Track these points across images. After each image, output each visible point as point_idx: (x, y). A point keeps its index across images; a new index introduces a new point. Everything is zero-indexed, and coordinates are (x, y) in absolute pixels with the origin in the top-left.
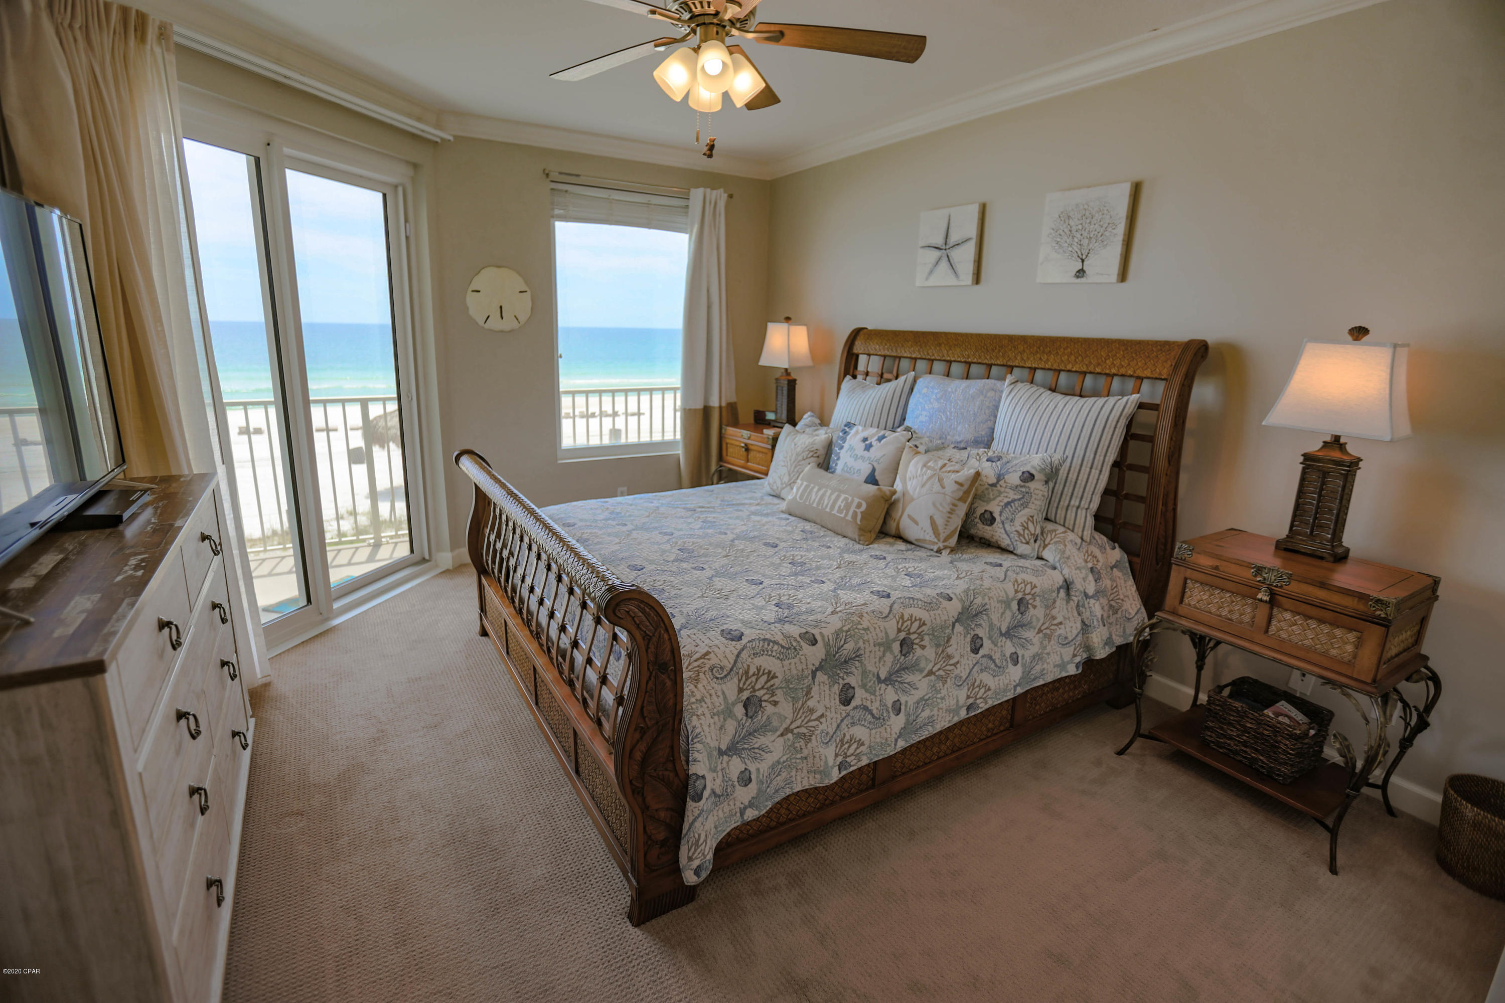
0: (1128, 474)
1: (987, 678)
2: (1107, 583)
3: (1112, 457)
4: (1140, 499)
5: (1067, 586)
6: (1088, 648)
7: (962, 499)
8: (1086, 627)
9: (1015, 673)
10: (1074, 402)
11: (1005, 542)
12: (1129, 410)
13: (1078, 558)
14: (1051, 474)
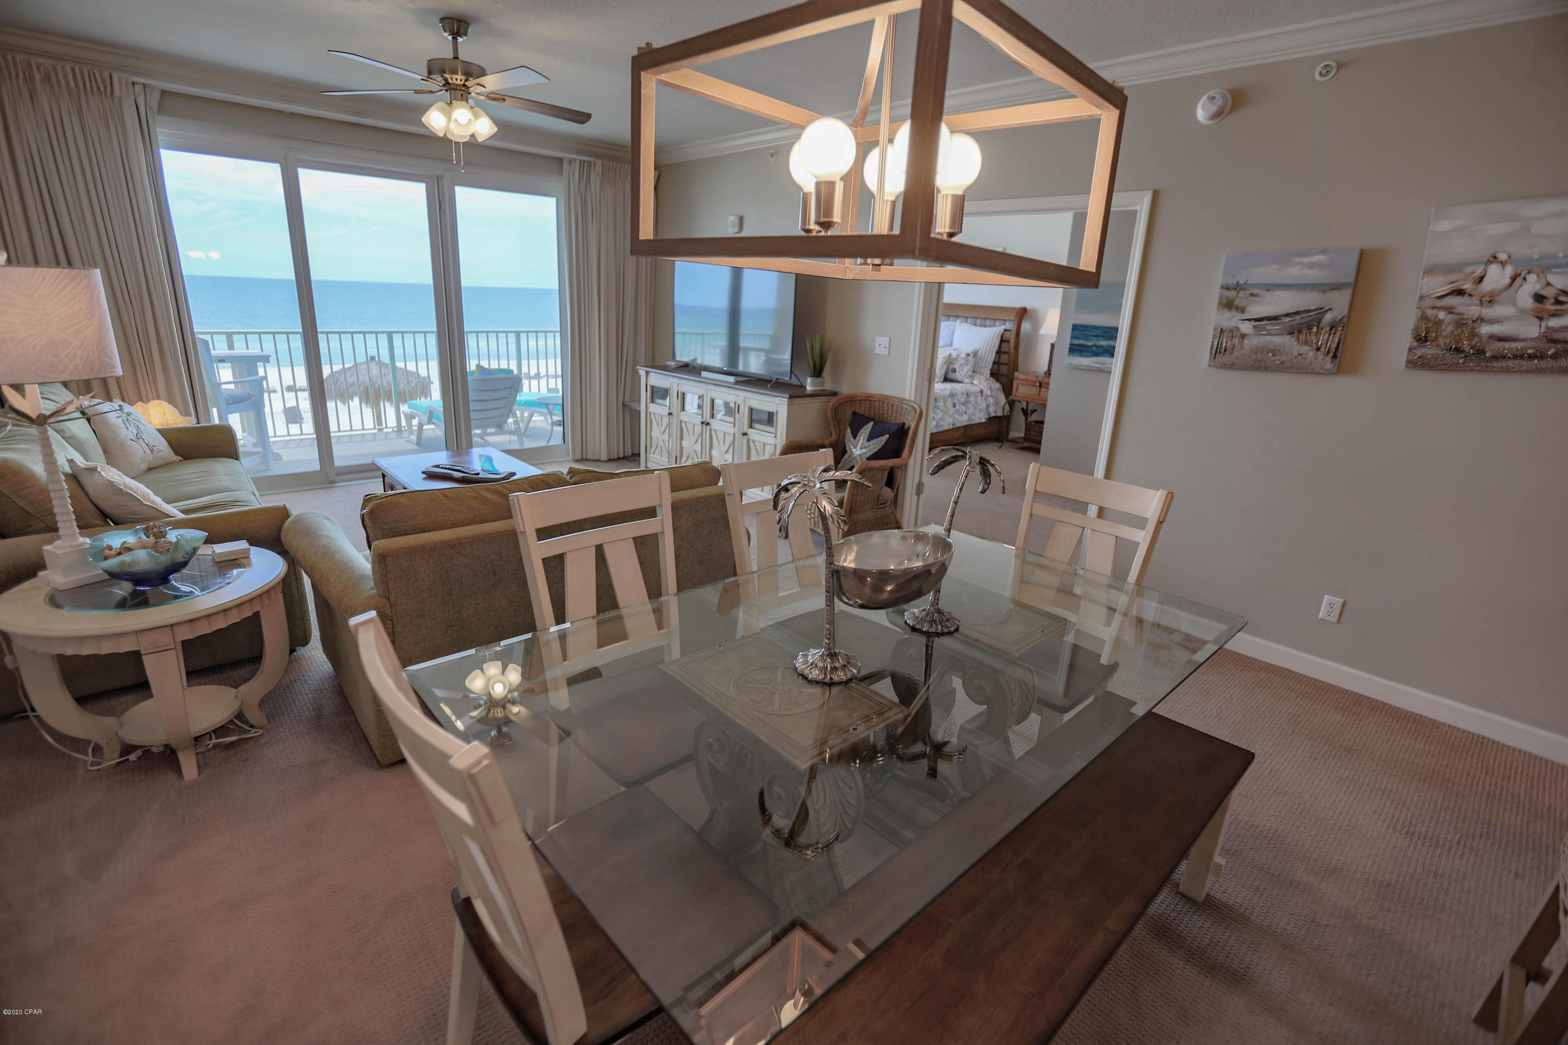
0: (1002, 355)
1: (957, 416)
2: (994, 394)
3: (996, 349)
4: (1006, 364)
5: (982, 392)
6: (989, 414)
7: (945, 363)
8: (988, 406)
9: (966, 417)
10: (983, 329)
11: (960, 378)
12: (1002, 331)
13: (985, 384)
14: (975, 354)
